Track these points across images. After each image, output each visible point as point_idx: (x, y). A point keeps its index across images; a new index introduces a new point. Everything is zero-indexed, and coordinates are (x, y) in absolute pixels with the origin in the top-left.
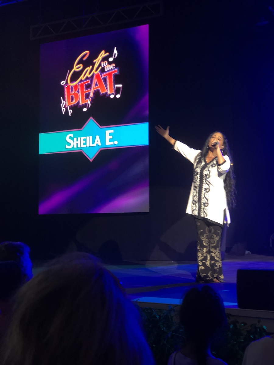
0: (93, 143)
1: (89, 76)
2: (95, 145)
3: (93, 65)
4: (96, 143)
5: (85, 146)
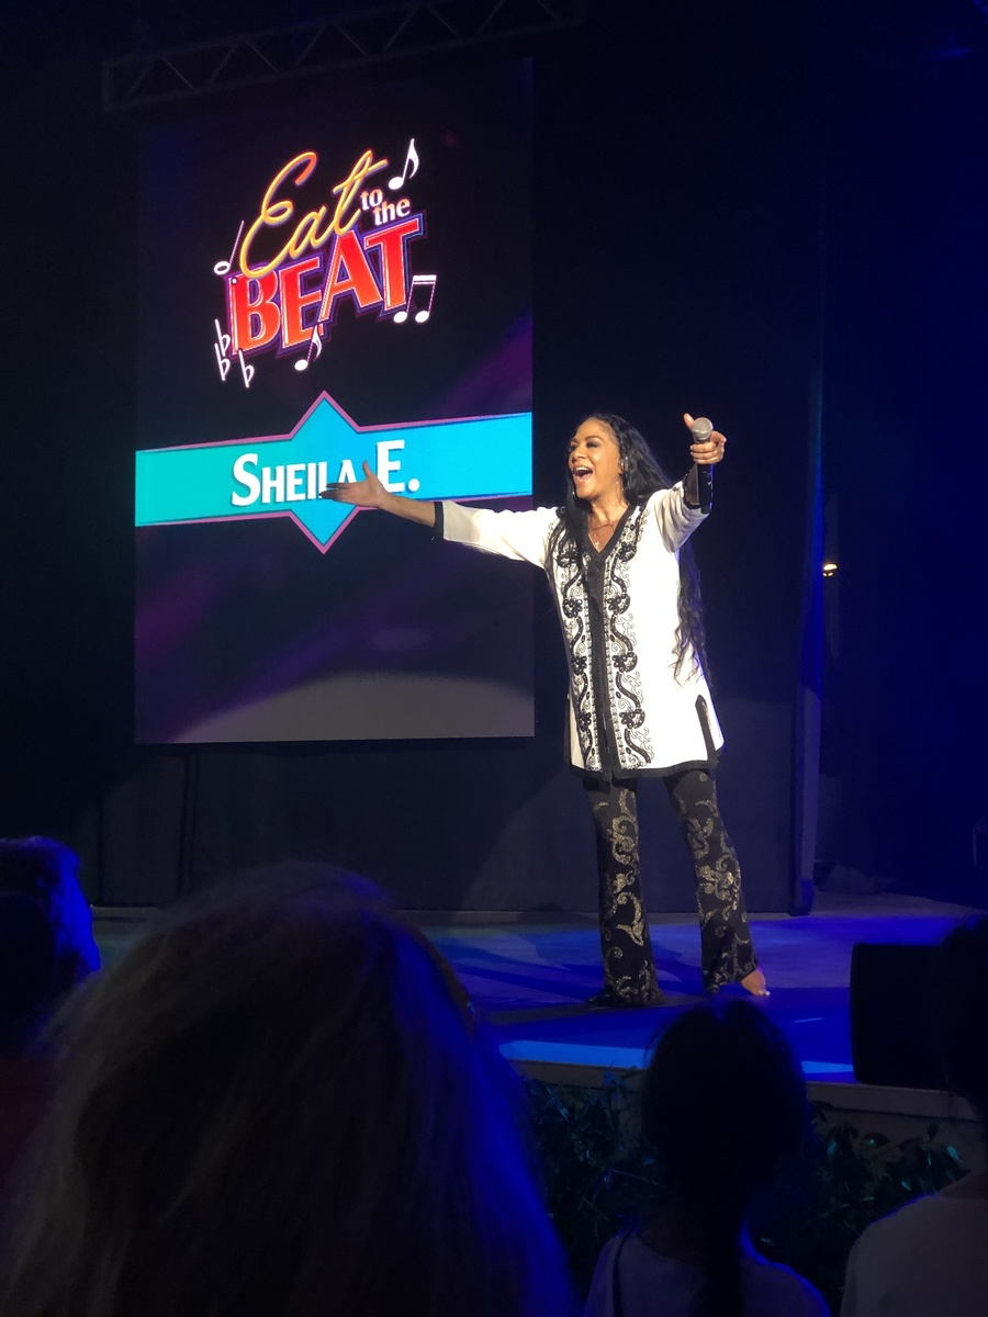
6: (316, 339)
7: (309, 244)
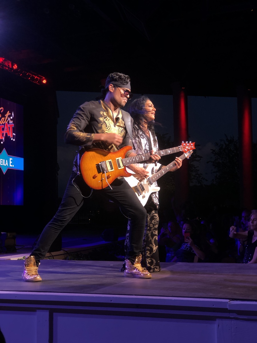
0: (5, 164)
1: (4, 123)
2: (6, 165)
3: (5, 117)
4: (6, 164)
5: (2, 165)
7: (3, 123)
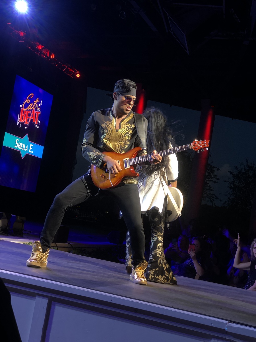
6: (28, 124)
